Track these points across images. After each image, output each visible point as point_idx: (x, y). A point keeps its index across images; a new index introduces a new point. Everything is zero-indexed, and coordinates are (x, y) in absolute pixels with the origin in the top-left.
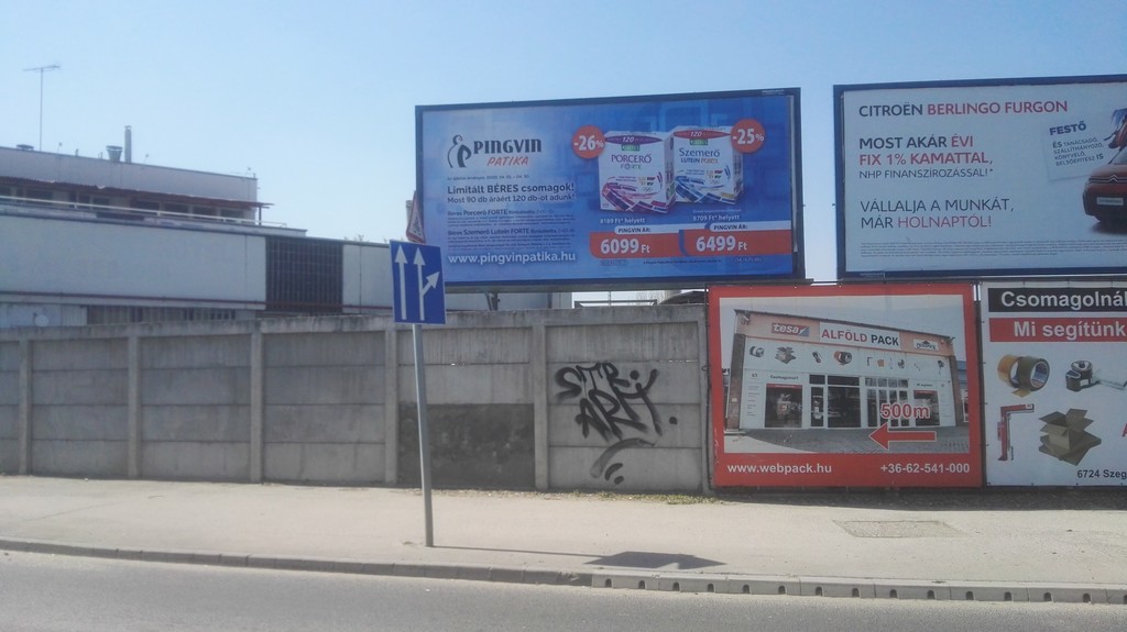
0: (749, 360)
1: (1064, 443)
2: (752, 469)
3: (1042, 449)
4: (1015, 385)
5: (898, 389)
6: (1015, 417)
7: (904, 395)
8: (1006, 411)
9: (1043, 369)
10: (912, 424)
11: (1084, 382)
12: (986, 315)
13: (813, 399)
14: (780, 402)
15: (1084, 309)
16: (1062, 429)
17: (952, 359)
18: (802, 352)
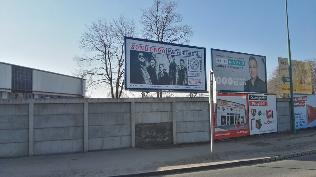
0: (218, 110)
1: (258, 125)
2: (219, 135)
3: (256, 127)
4: (253, 115)
5: (239, 116)
6: (253, 121)
7: (239, 117)
8: (252, 120)
9: (256, 112)
10: (241, 123)
11: (260, 114)
12: (249, 101)
13: (228, 119)
14: (223, 120)
15: (260, 100)
16: (258, 123)
17: (245, 109)
18: (226, 108)
